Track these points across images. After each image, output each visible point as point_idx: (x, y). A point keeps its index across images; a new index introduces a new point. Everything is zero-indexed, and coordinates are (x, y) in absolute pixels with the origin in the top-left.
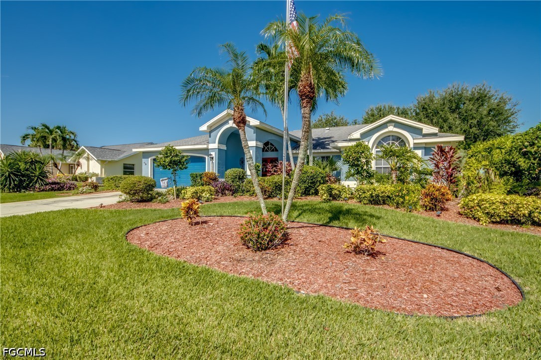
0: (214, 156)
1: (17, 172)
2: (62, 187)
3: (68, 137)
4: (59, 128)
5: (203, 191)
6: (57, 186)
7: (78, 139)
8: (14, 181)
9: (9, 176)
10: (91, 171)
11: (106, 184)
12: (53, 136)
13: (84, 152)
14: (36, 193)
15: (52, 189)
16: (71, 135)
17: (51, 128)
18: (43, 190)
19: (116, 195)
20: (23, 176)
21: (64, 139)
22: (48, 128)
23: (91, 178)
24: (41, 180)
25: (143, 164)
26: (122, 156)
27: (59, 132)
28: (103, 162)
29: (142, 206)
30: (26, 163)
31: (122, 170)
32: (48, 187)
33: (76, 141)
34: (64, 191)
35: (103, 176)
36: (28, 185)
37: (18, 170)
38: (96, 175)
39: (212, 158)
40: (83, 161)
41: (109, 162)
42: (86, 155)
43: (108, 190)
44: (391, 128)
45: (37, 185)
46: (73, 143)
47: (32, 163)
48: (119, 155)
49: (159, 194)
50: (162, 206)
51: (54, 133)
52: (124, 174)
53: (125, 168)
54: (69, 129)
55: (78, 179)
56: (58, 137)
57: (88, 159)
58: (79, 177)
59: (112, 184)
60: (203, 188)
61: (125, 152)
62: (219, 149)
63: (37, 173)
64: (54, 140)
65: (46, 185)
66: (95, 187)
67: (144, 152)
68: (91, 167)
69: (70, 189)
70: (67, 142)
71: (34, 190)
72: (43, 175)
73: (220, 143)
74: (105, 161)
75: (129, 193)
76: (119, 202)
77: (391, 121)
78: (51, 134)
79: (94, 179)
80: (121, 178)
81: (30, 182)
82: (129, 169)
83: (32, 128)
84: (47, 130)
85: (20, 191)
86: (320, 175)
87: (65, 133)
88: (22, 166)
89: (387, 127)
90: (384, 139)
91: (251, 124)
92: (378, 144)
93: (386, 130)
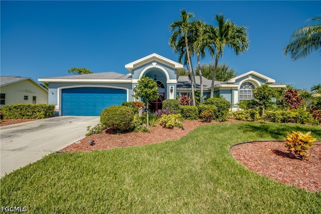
25: (50, 94)
44: (250, 78)
67: (50, 83)
77: (250, 75)
89: (248, 77)
90: (244, 84)
91: (176, 67)
92: (241, 87)
93: (247, 79)
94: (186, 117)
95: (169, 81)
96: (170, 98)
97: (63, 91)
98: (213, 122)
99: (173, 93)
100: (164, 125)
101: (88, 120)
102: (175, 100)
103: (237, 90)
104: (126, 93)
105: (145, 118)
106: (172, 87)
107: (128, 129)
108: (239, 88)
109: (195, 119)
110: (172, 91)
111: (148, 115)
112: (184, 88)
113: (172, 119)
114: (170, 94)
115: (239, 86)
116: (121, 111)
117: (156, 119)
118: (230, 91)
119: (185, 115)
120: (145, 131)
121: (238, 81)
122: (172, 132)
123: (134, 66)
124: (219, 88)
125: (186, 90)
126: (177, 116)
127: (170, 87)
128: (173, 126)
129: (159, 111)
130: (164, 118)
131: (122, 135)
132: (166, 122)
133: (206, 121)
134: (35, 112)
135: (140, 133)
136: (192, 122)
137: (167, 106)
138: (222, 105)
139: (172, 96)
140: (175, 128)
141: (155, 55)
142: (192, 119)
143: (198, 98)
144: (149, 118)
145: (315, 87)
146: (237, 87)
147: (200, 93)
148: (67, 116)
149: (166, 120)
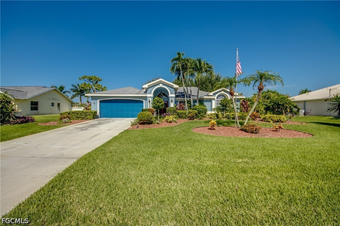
0: (150, 100)
28: (16, 101)
44: (223, 92)
53: (32, 104)
61: (27, 92)
62: (153, 97)
89: (221, 92)
90: (219, 96)
91: (174, 87)
92: (217, 98)
93: (221, 93)
94: (180, 117)
95: (170, 95)
96: (171, 106)
97: (101, 102)
98: (195, 120)
99: (173, 103)
100: (167, 121)
101: (121, 120)
102: (174, 107)
103: (214, 100)
104: (143, 103)
105: (158, 118)
106: (172, 99)
107: (150, 123)
108: (216, 99)
109: (185, 118)
110: (172, 101)
111: (159, 116)
112: (181, 98)
113: (171, 118)
114: (171, 103)
115: (215, 97)
116: (148, 114)
117: (163, 118)
118: (210, 100)
119: (180, 116)
120: (158, 123)
121: (214, 94)
122: (171, 124)
123: (148, 86)
124: (203, 98)
125: (183, 99)
126: (173, 116)
127: (171, 99)
128: (172, 121)
129: (165, 114)
130: (167, 117)
131: (148, 125)
132: (168, 120)
133: (191, 119)
134: (87, 116)
135: (156, 124)
136: (183, 120)
137: (169, 111)
138: (202, 110)
139: (172, 105)
140: (172, 122)
141: (161, 79)
142: (183, 118)
143: (190, 105)
144: (159, 118)
145: (303, 91)
146: (214, 98)
147: (190, 102)
148: (104, 118)
149: (168, 118)
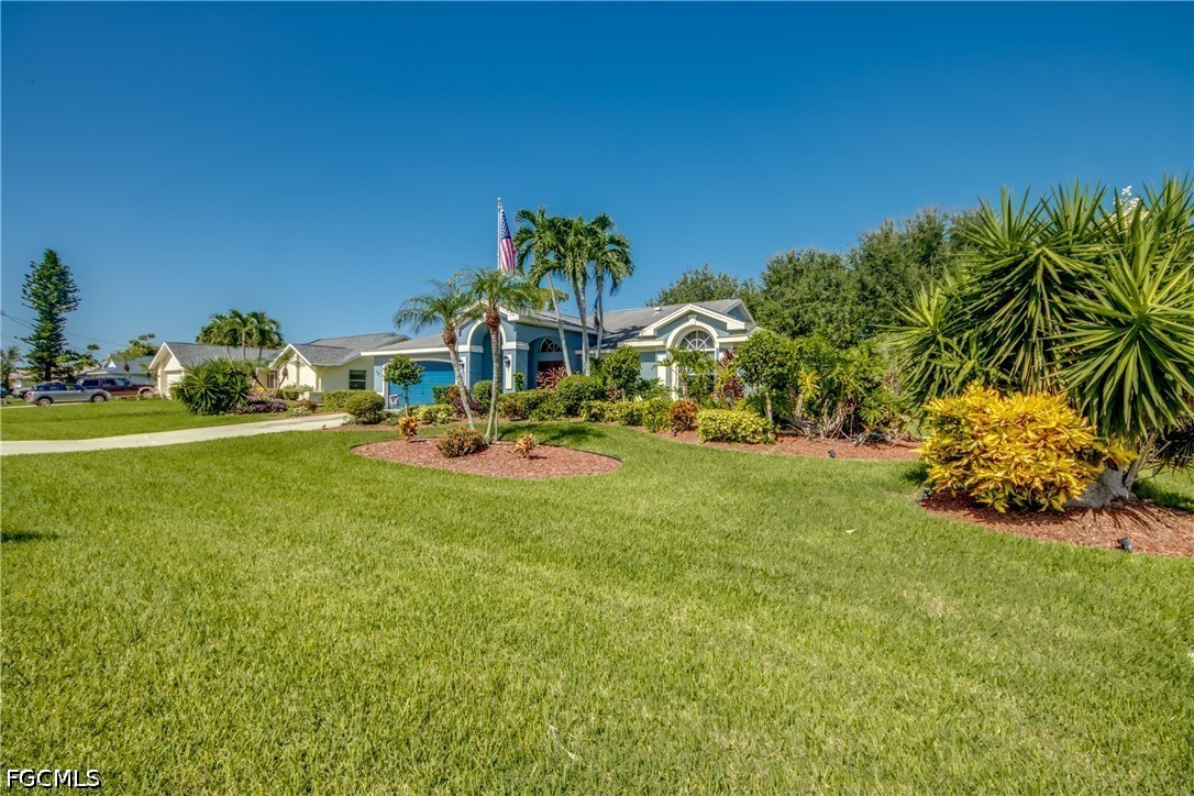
0: (464, 362)
1: (214, 388)
2: (269, 408)
3: (267, 328)
4: (255, 315)
5: (439, 410)
6: (261, 407)
7: (281, 332)
8: (211, 399)
9: (206, 393)
10: (302, 383)
11: (326, 402)
12: (247, 329)
13: (291, 352)
14: (238, 416)
15: (257, 411)
16: (273, 325)
17: (245, 316)
18: (246, 412)
19: (339, 418)
20: (222, 392)
21: (263, 333)
22: (240, 317)
23: (303, 393)
24: (244, 397)
25: (376, 374)
26: (347, 358)
27: (256, 321)
28: (319, 369)
29: (369, 428)
30: (225, 375)
31: (347, 380)
32: (252, 408)
33: (278, 335)
34: (272, 413)
35: (320, 391)
36: (228, 404)
37: (216, 384)
38: (310, 389)
39: (463, 365)
40: (291, 368)
41: (328, 367)
42: (294, 359)
43: (328, 411)
44: (692, 321)
45: (239, 406)
46: (276, 338)
47: (233, 375)
48: (343, 357)
49: (389, 415)
50: (390, 429)
51: (248, 323)
52: (351, 388)
53: (352, 376)
54: (269, 315)
55: (285, 396)
56: (254, 331)
57: (298, 364)
58: (287, 393)
59: (336, 402)
60: (439, 406)
61: (351, 350)
62: (472, 353)
63: (239, 389)
64: (249, 335)
65: (250, 404)
66: (313, 408)
67: (376, 357)
68: (303, 377)
69: (278, 410)
70: (267, 339)
71: (235, 412)
72: (245, 390)
73: (472, 344)
74: (323, 367)
75: (354, 414)
76: (343, 425)
77: (691, 313)
78: (245, 326)
79: (307, 395)
80: (345, 394)
81: (230, 401)
82: (358, 380)
83: (217, 317)
84: (238, 320)
85: (217, 413)
86: (590, 388)
87: (264, 322)
88: (221, 380)
89: (688, 319)
99: (511, 368)
106: (506, 357)
108: (670, 348)
110: (508, 363)
114: (506, 369)
115: (666, 343)
146: (663, 346)
